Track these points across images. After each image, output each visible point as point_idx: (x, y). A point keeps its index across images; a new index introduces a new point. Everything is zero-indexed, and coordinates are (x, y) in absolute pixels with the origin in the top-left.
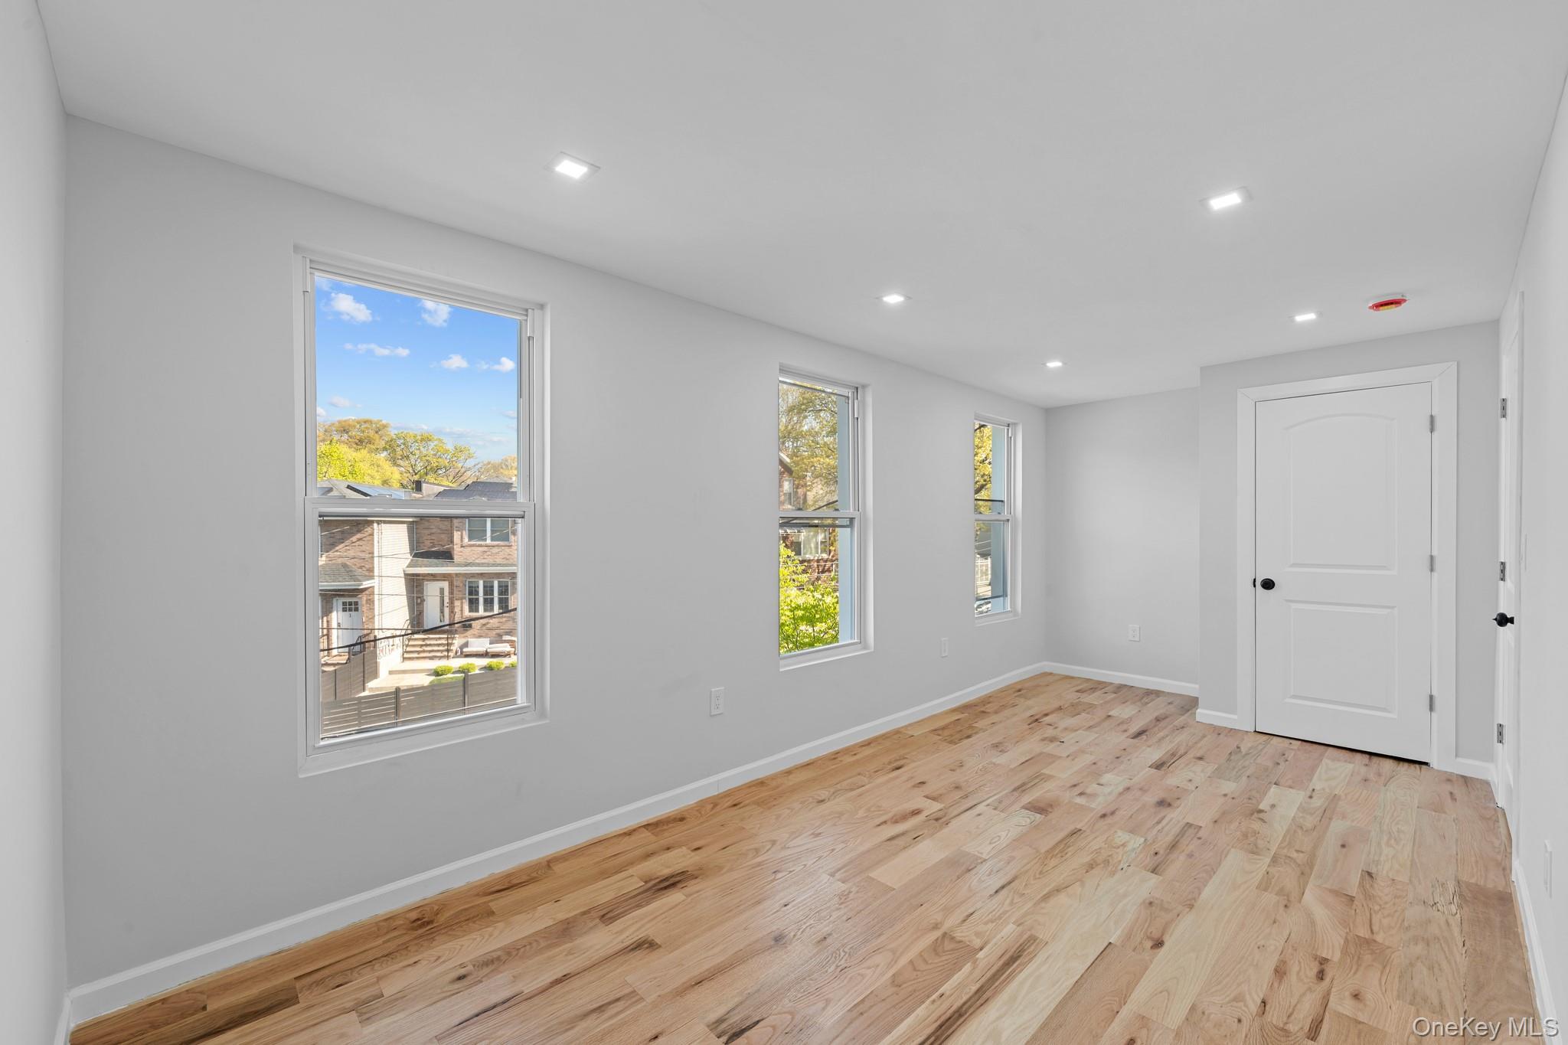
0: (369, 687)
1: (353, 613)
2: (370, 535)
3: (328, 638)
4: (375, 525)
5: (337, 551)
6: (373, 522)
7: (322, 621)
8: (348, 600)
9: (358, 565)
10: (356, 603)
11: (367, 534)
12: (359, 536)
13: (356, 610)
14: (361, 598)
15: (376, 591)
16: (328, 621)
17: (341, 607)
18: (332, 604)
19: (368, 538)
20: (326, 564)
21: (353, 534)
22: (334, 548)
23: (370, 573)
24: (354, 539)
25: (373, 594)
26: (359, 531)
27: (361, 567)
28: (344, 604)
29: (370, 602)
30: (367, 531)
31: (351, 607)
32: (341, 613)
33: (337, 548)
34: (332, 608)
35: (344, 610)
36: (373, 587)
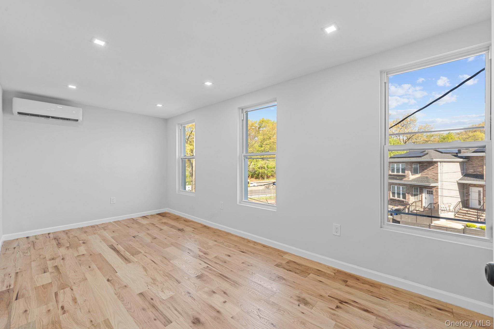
0: (434, 222)
1: (431, 195)
2: (437, 167)
3: (421, 202)
4: (439, 163)
5: (424, 172)
6: (438, 162)
7: (419, 196)
8: (429, 190)
9: (432, 178)
10: (432, 191)
11: (435, 166)
12: (432, 167)
13: (432, 194)
14: (433, 190)
15: (439, 187)
16: (421, 196)
17: (426, 192)
18: (423, 190)
19: (436, 168)
20: (421, 177)
21: (430, 166)
22: (423, 171)
23: (436, 181)
24: (431, 168)
25: (438, 188)
26: (432, 165)
27: (433, 178)
28: (428, 191)
29: (437, 192)
30: (435, 165)
31: (430, 193)
32: (426, 195)
33: (425, 171)
34: (423, 192)
35: (428, 193)
36: (438, 186)
